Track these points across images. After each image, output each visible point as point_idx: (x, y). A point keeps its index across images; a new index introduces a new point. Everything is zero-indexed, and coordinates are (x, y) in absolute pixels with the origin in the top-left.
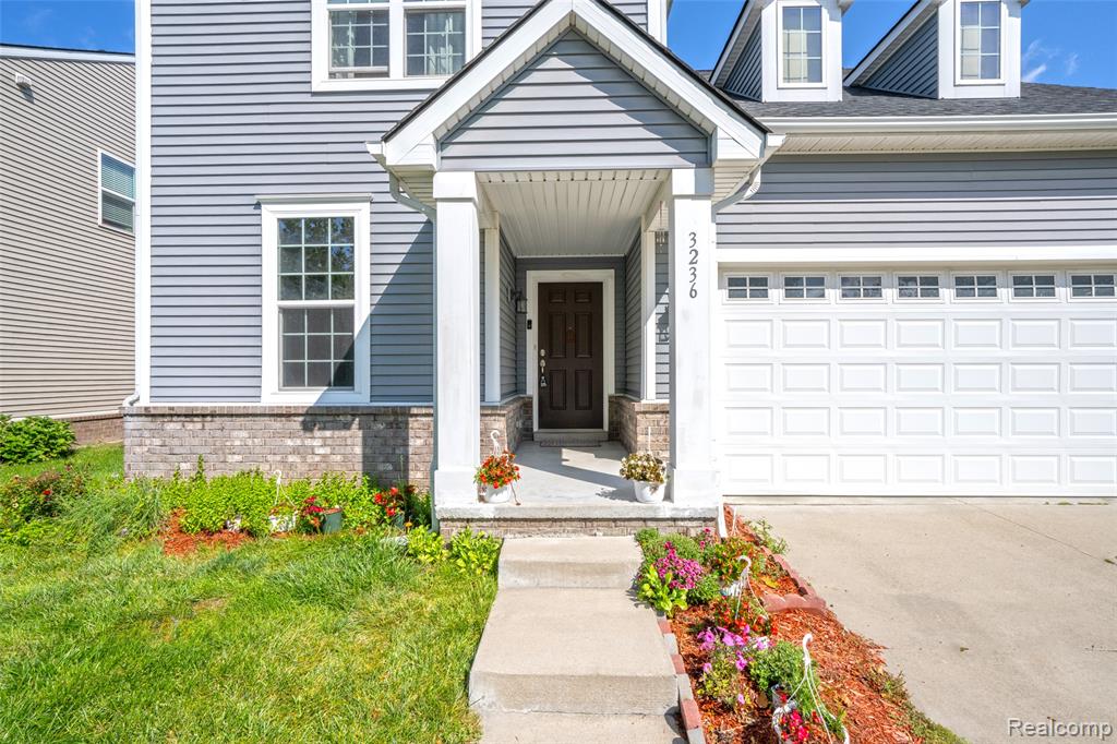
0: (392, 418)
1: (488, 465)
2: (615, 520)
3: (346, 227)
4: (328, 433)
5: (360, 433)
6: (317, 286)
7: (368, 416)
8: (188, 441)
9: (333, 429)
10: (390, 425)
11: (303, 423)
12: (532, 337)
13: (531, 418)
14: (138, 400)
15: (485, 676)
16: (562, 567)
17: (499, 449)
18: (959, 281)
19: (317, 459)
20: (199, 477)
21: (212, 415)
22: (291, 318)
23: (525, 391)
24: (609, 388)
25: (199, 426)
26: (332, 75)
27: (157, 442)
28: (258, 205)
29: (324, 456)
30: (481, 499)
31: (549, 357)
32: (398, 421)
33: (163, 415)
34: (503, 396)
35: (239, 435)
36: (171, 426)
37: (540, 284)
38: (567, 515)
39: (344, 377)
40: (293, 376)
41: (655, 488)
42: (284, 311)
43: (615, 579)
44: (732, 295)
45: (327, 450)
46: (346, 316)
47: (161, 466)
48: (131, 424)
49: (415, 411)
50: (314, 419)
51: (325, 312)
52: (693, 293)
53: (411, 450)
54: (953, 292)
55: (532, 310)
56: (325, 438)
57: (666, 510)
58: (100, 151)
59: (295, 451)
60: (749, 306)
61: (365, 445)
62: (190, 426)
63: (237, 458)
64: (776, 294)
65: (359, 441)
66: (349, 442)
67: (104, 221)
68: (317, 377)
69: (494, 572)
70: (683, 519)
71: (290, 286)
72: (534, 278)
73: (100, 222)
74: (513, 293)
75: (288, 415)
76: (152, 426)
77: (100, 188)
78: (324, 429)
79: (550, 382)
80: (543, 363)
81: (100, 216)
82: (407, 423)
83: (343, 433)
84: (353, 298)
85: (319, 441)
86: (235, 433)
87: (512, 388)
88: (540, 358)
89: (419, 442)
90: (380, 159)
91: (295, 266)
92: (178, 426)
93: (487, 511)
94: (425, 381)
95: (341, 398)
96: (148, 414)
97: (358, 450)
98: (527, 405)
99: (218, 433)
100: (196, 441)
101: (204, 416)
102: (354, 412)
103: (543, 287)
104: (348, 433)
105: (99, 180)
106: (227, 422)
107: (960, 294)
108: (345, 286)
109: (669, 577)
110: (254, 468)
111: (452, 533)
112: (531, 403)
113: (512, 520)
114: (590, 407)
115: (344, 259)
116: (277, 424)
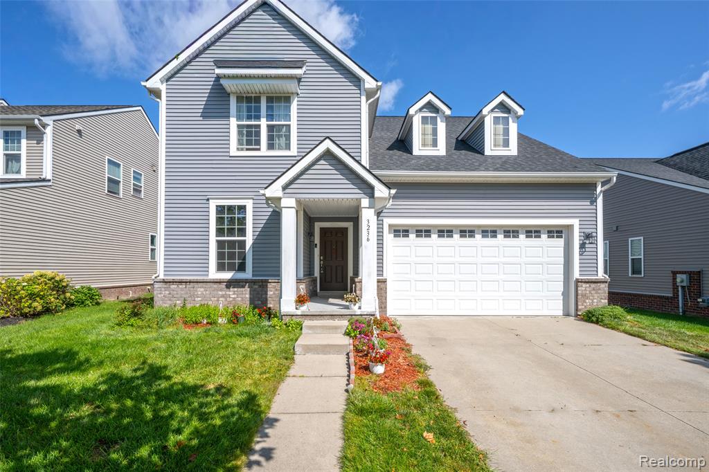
0: (261, 284)
1: (299, 297)
2: (341, 315)
3: (242, 208)
4: (236, 289)
5: (249, 289)
6: (231, 232)
7: (251, 283)
8: (180, 292)
9: (238, 288)
10: (260, 286)
11: (226, 285)
12: (317, 251)
13: (316, 286)
14: (158, 276)
15: (299, 345)
16: (323, 327)
17: (303, 292)
18: (483, 232)
19: (231, 299)
20: (184, 306)
21: (190, 282)
22: (220, 244)
23: (314, 274)
24: (350, 273)
25: (184, 286)
26: (238, 149)
27: (167, 292)
28: (208, 200)
29: (234, 298)
30: (296, 309)
31: (325, 260)
32: (263, 285)
33: (170, 282)
34: (304, 275)
35: (200, 290)
36: (173, 287)
37: (321, 228)
38: (325, 314)
39: (242, 267)
40: (221, 267)
41: (355, 305)
42: (218, 241)
43: (339, 331)
44: (395, 236)
45: (236, 296)
46: (242, 244)
47: (169, 302)
48: (156, 286)
49: (270, 281)
50: (230, 284)
51: (234, 242)
52: (368, 240)
53: (268, 296)
54: (480, 236)
55: (317, 240)
56: (234, 291)
57: (359, 312)
58: (107, 157)
59: (223, 296)
60: (402, 241)
61: (250, 294)
62: (180, 286)
63: (199, 299)
64: (412, 236)
65: (248, 292)
66: (244, 292)
67: (108, 191)
68: (231, 268)
69: (301, 329)
70: (364, 315)
71: (220, 232)
72: (318, 226)
73: (106, 192)
74: (309, 234)
75: (220, 282)
76: (166, 286)
77: (107, 175)
78: (234, 288)
79: (325, 270)
80: (322, 262)
81: (106, 189)
82: (267, 285)
83: (241, 289)
84: (245, 236)
85: (232, 293)
86: (199, 289)
87: (308, 273)
88: (320, 260)
89: (271, 293)
90: (264, 195)
91: (223, 223)
92: (176, 286)
93: (299, 312)
94: (277, 269)
95: (241, 276)
96: (164, 282)
97: (248, 296)
98: (314, 280)
99: (192, 289)
100: (183, 292)
101: (186, 282)
102: (246, 281)
103: (322, 229)
104: (244, 289)
105: (106, 171)
106: (196, 285)
107: (483, 237)
108: (242, 232)
109: (354, 327)
110: (206, 303)
111: (287, 320)
112: (316, 280)
113: (307, 315)
114: (342, 282)
115: (242, 221)
116: (215, 286)
